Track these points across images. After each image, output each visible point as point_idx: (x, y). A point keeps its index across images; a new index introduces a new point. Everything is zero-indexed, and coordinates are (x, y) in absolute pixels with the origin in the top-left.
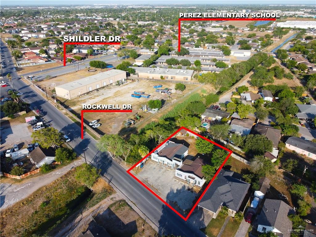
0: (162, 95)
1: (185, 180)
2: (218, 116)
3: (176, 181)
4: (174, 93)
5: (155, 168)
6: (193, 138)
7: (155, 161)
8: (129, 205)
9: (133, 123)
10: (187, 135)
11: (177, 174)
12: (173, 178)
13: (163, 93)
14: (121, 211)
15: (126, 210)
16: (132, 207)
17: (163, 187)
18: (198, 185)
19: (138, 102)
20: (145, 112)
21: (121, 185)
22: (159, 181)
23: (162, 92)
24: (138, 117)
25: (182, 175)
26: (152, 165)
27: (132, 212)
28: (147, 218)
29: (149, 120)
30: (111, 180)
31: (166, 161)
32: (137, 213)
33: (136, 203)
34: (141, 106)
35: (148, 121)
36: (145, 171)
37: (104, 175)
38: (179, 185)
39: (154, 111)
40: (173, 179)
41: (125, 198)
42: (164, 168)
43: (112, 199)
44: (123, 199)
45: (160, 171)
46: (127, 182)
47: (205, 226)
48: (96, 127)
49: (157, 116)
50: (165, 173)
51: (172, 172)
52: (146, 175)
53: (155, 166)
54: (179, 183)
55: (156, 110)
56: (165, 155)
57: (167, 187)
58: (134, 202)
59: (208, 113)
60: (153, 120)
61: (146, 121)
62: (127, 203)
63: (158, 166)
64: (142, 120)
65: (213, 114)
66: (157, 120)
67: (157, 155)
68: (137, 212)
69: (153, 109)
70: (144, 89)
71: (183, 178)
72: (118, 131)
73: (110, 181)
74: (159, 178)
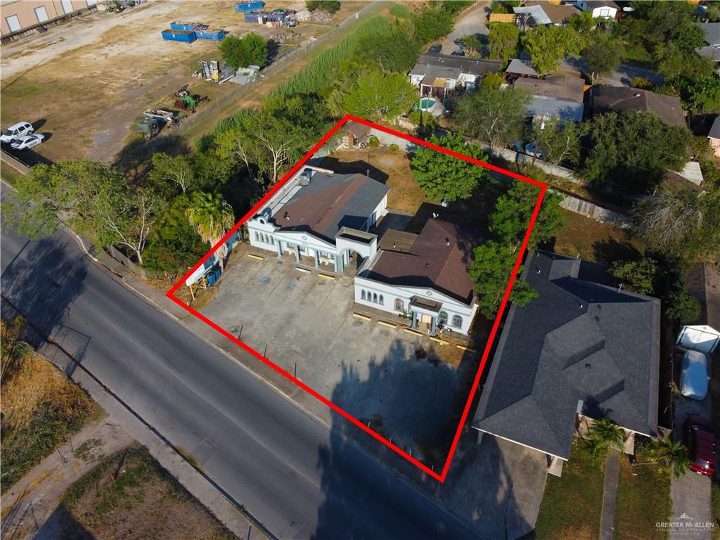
0: (267, 29)
1: (397, 313)
2: (466, 71)
3: (359, 323)
4: (305, 22)
5: (268, 280)
6: (394, 150)
7: (268, 252)
8: (164, 473)
9: (169, 119)
10: (371, 142)
11: (363, 292)
12: (348, 310)
13: (269, 24)
14: (125, 513)
15: (149, 500)
16: (181, 481)
17: (310, 357)
18: (455, 329)
19: (188, 55)
20: (212, 83)
21: (125, 374)
22: (289, 334)
23: (265, 21)
24: (189, 99)
25: (381, 298)
26: (254, 269)
27: (180, 510)
28: (255, 528)
29: (229, 106)
30: (81, 356)
31: (311, 245)
32: (207, 511)
33: (197, 458)
34: (197, 64)
35: (225, 109)
36: (228, 295)
37: (51, 337)
38: (375, 339)
39: (246, 74)
40: (346, 316)
41: (144, 437)
42: (304, 274)
43: (82, 451)
44: (136, 442)
45: (289, 288)
46: (153, 358)
47: (528, 525)
48: (28, 145)
49: (257, 90)
50: (311, 297)
51: (339, 286)
52: (234, 315)
53: (267, 271)
54: (376, 330)
55: (252, 70)
56: (302, 221)
57: (329, 354)
58: (188, 451)
59: (429, 66)
60: (245, 105)
61: (221, 111)
62: (155, 463)
63: (282, 268)
64: (203, 108)
65: (447, 68)
66: (258, 103)
67: (270, 228)
68: (207, 504)
69: (242, 70)
70: (205, 16)
71: (389, 306)
72: (115, 153)
73: (78, 364)
74: (290, 318)
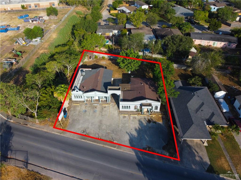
1: (135, 110)
3: (124, 117)
5: (86, 111)
7: (80, 101)
11: (123, 107)
12: (119, 114)
25: (130, 107)
26: (78, 109)
31: (98, 95)
37: (9, 156)
42: (97, 106)
45: (94, 112)
50: (104, 113)
51: (111, 107)
53: (83, 108)
54: (131, 118)
67: (81, 93)
71: (132, 109)
74: (101, 122)
